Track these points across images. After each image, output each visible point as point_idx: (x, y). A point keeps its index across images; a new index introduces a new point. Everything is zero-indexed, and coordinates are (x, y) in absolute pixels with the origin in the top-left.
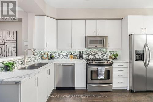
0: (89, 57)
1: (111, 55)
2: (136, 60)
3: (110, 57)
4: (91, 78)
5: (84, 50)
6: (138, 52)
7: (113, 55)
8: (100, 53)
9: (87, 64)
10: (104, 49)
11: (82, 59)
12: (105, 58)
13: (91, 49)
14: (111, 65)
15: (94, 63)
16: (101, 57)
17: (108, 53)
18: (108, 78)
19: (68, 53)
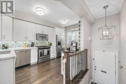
0: (38, 45)
1: (49, 44)
2: (58, 45)
3: (48, 45)
4: (41, 56)
5: (35, 41)
6: (59, 42)
7: (50, 44)
8: (44, 43)
9: (38, 49)
10: (46, 41)
11: (34, 47)
12: (46, 45)
13: (39, 41)
14: (50, 48)
15: (42, 48)
16: (44, 45)
17: (48, 43)
18: (49, 54)
19: (21, 44)
